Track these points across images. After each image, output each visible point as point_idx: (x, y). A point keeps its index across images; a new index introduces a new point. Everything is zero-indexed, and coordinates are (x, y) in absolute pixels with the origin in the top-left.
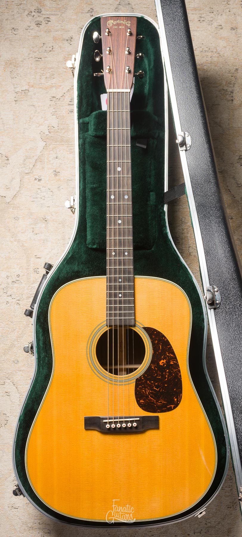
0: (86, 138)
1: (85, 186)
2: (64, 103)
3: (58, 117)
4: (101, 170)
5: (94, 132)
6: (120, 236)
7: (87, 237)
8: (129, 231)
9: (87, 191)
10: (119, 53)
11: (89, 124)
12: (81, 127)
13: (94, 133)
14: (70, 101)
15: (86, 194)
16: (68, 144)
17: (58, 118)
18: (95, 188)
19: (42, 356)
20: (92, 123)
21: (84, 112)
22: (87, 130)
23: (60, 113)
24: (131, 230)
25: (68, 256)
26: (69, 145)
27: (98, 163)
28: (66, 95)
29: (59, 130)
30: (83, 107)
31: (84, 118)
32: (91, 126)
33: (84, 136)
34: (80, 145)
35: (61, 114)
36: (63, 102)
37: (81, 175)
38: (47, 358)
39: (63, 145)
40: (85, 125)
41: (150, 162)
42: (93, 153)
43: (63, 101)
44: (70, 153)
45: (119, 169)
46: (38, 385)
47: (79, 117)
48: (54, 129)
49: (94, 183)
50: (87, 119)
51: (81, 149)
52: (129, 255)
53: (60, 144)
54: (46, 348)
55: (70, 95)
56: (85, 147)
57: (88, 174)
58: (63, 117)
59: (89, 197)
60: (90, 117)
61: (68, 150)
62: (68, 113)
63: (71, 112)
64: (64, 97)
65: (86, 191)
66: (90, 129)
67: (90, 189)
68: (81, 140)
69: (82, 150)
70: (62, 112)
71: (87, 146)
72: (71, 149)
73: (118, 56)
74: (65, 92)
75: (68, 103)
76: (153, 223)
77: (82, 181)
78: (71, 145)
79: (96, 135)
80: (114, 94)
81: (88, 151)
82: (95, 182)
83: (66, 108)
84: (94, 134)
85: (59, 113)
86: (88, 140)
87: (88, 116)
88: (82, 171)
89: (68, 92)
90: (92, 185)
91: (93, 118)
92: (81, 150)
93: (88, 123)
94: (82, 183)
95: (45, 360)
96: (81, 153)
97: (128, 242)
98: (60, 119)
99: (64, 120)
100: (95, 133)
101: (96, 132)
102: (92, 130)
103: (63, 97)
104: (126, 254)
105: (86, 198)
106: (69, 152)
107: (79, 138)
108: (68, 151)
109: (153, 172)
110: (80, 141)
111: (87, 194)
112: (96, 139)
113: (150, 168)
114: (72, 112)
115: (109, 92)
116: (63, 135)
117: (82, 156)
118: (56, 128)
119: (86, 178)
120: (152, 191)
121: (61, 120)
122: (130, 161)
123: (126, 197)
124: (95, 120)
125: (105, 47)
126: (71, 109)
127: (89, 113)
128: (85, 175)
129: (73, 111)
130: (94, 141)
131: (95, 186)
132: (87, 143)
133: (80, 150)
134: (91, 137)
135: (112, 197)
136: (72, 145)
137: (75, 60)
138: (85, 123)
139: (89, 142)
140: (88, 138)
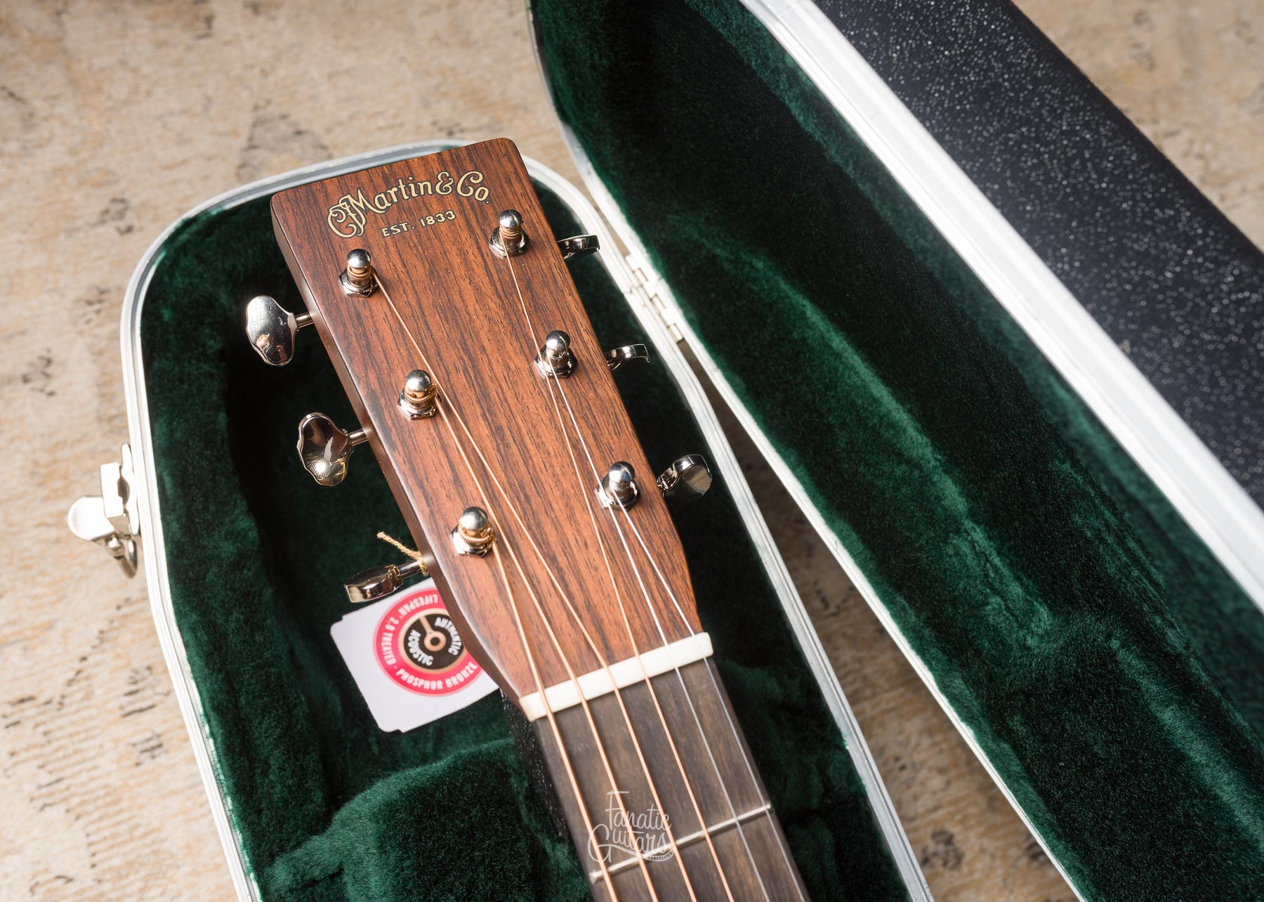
2: (94, 712)
3: (79, 810)
10: (492, 387)
11: (347, 880)
14: (131, 693)
17: (78, 817)
20: (374, 877)
21: (285, 803)
23: (84, 777)
28: (97, 665)
32: (364, 898)
35: (93, 785)
36: (85, 714)
43: (87, 707)
55: (118, 656)
58: (109, 799)
62: (138, 764)
63: (153, 748)
64: (88, 678)
70: (95, 767)
73: (492, 413)
74: (86, 650)
75: (122, 708)
80: (602, 717)
83: (117, 741)
85: (79, 780)
89: (106, 645)
93: (336, 878)
98: (96, 815)
99: (120, 812)
103: (83, 684)
114: (157, 752)
115: (557, 716)
121: (101, 819)
125: (372, 378)
126: (148, 735)
127: (319, 803)
129: (160, 746)
137: (123, 489)
138: (313, 883)
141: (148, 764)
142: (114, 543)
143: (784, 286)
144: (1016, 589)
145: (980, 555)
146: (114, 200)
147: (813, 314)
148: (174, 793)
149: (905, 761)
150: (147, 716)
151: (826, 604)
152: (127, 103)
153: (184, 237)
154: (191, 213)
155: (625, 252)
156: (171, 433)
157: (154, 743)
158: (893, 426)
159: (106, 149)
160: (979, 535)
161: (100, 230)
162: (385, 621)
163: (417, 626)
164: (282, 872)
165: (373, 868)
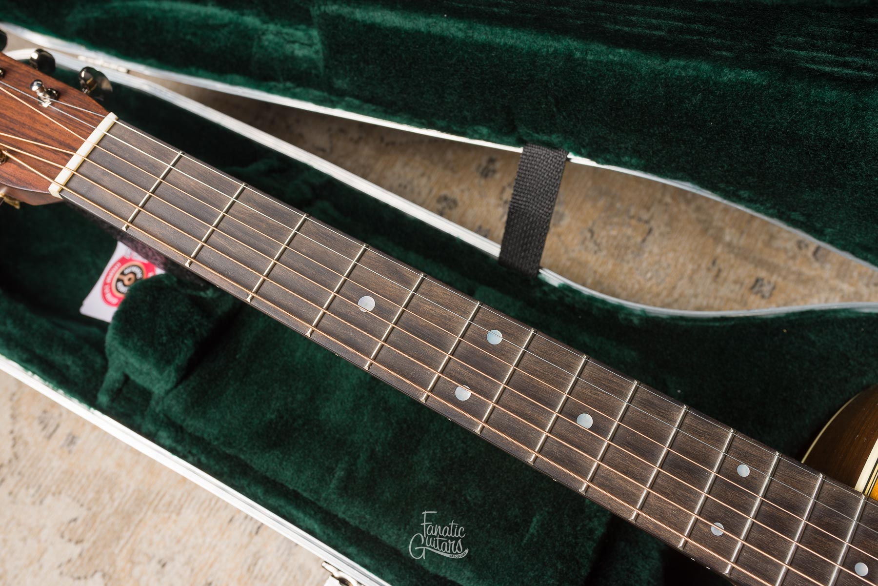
0: (165, 415)
1: (320, 508)
2: (33, 449)
3: (58, 490)
4: (300, 422)
5: (166, 372)
6: (650, 454)
8: (647, 404)
9: (340, 511)
11: (132, 377)
12: (122, 410)
13: (169, 375)
14: (44, 428)
15: (352, 522)
16: (151, 503)
17: (60, 493)
18: (350, 476)
20: (134, 361)
21: (85, 372)
22: (146, 395)
23: (50, 477)
24: (647, 392)
26: (156, 502)
27: (273, 416)
28: (20, 429)
29: (94, 509)
30: (68, 367)
31: (102, 382)
32: (141, 373)
33: (155, 419)
34: (174, 445)
35: (57, 476)
36: (31, 452)
37: (272, 501)
39: (140, 521)
40: (125, 390)
42: (228, 417)
43: (29, 450)
44: (178, 514)
45: (368, 304)
47: (90, 399)
48: (79, 522)
49: (331, 471)
50: (112, 375)
51: (190, 452)
52: (758, 464)
53: (132, 528)
55: (28, 419)
56: (190, 434)
57: (287, 476)
58: (68, 476)
59: (368, 517)
60: (110, 359)
61: (166, 515)
62: (70, 452)
64: (20, 438)
65: (340, 515)
66: (147, 385)
67: (341, 496)
68: (163, 434)
69: (194, 451)
70: (52, 469)
71: (193, 424)
72: (170, 504)
74: (10, 428)
75: (45, 437)
77: (294, 512)
78: (158, 498)
79: (178, 369)
80: (86, 172)
81: (210, 432)
82: (327, 463)
83: (53, 451)
84: (173, 374)
86: (176, 410)
87: (105, 368)
88: (260, 492)
89: (18, 419)
90: (334, 481)
91: (121, 349)
92: (193, 455)
93: (127, 379)
94: (301, 515)
96: (203, 459)
97: (694, 432)
98: (68, 486)
99: (77, 476)
100: (172, 368)
101: (169, 362)
102: (155, 373)
103: (20, 441)
104: (744, 471)
105: (363, 532)
106: (174, 516)
107: (151, 437)
108: (169, 517)
110: (162, 441)
111: (352, 517)
112: (192, 378)
115: (66, 185)
116: (116, 504)
117: (212, 463)
118: (81, 513)
119: (294, 491)
121: (71, 486)
122: (364, 247)
123: (495, 338)
124: (130, 344)
126: (66, 437)
127: (99, 360)
128: (282, 485)
130: (193, 388)
131: (340, 473)
132: (184, 420)
133: (191, 458)
134: (175, 392)
135: (464, 394)
136: (158, 494)
138: (120, 391)
139: (186, 411)
140: (170, 407)
141: (74, 448)
145: (278, 33)
149: (405, 183)
150: (59, 431)
157: (70, 438)
160: (272, 27)
162: (103, 289)
163: (119, 280)
164: (103, 399)
165: (132, 360)
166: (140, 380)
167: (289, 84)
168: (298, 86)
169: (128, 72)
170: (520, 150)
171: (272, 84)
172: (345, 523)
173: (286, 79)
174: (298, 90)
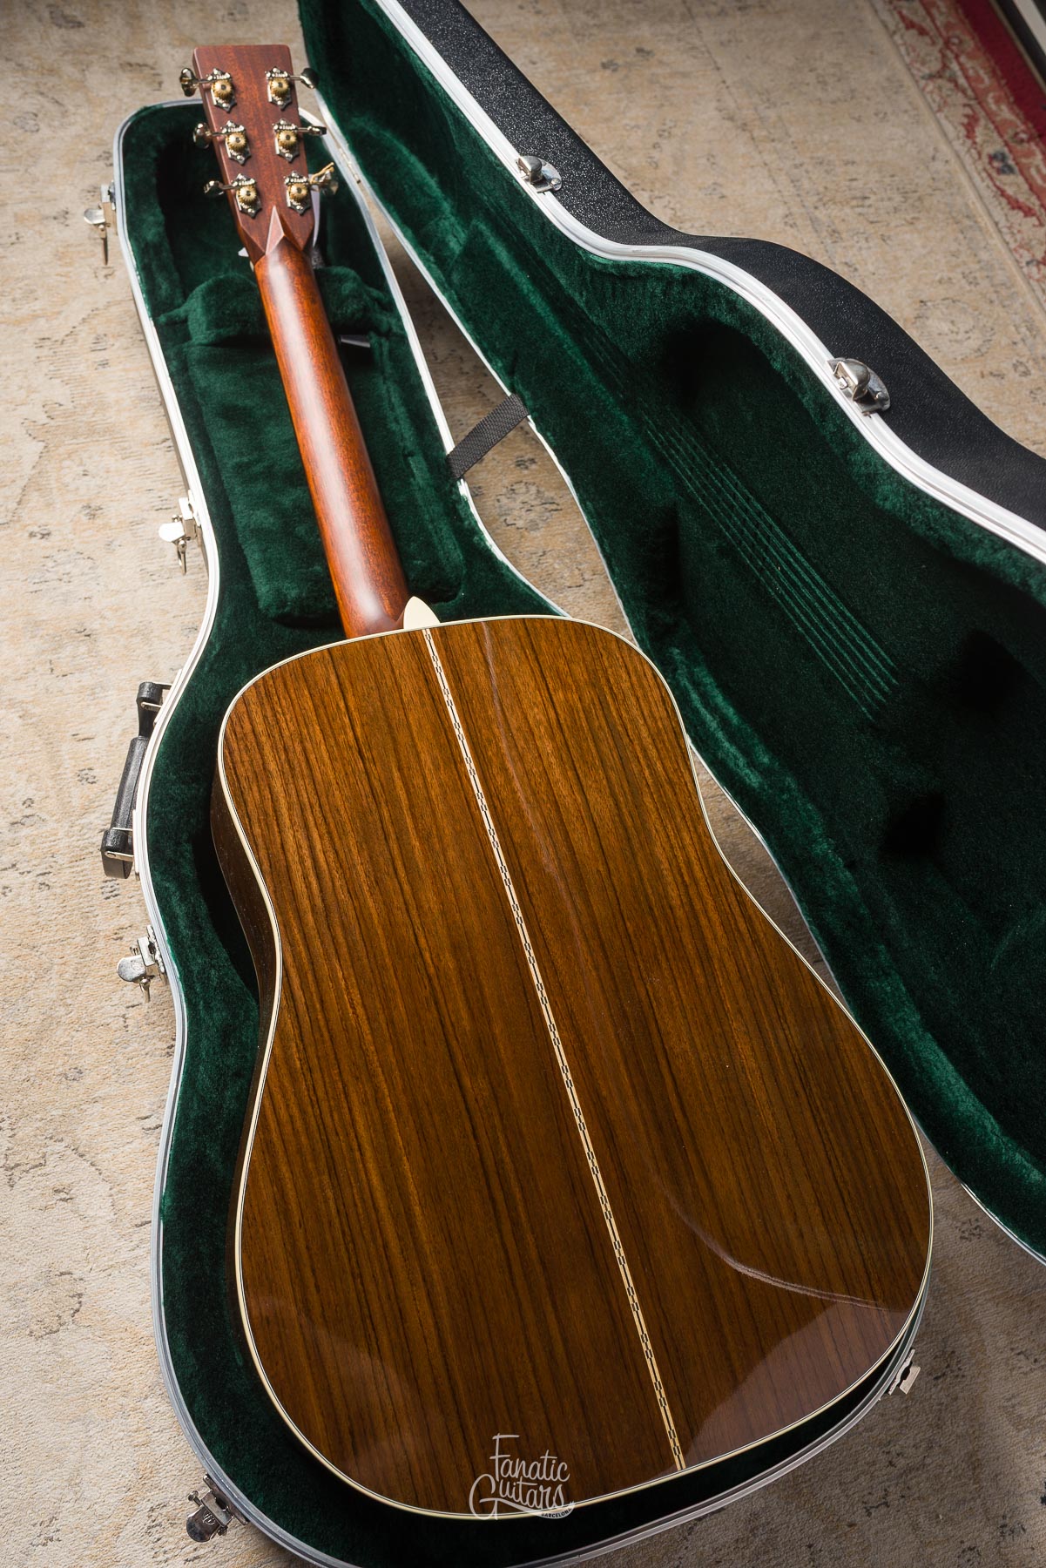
0: (187, 355)
1: (217, 465)
2: (77, 348)
3: (67, 382)
4: (252, 420)
5: (210, 333)
7: (256, 592)
9: (225, 476)
11: (189, 323)
12: (165, 332)
13: (209, 335)
15: (226, 485)
16: (113, 439)
17: (66, 384)
18: (248, 465)
19: (195, 969)
20: (199, 314)
21: (166, 298)
22: (187, 337)
23: (70, 371)
25: (211, 653)
27: (241, 405)
29: (78, 410)
30: (160, 288)
31: (170, 311)
32: (196, 322)
33: (179, 353)
35: (75, 374)
36: (74, 348)
37: (195, 442)
38: (213, 972)
39: (97, 441)
40: (178, 325)
41: (385, 387)
42: (218, 384)
46: (201, 1068)
47: (155, 314)
48: (61, 408)
49: (242, 454)
50: (181, 311)
51: (179, 384)
53: (88, 440)
54: (202, 940)
56: (189, 376)
57: (216, 437)
58: (81, 380)
59: (236, 490)
60: (187, 302)
62: (96, 370)
63: (104, 365)
64: (76, 335)
65: (223, 478)
66: (193, 332)
67: (234, 470)
68: (174, 363)
70: (77, 368)
71: (196, 371)
74: (76, 324)
75: (90, 348)
76: (441, 530)
77: (202, 457)
79: (218, 335)
81: (200, 383)
82: (243, 449)
83: (87, 360)
84: (212, 335)
85: (68, 372)
86: (195, 357)
87: (179, 306)
88: (195, 432)
89: (85, 324)
90: (237, 460)
91: (200, 299)
92: (179, 387)
93: (185, 321)
95: (208, 978)
96: (182, 394)
98: (75, 385)
100: (215, 332)
101: (218, 326)
102: (204, 326)
103: (73, 337)
105: (226, 495)
107: (167, 358)
109: (401, 411)
110: (171, 366)
111: (228, 483)
112: (219, 349)
113: (390, 401)
116: (93, 419)
117: (186, 398)
118: (67, 405)
119: (213, 448)
120: (411, 454)
121: (77, 386)
126: (102, 360)
127: (181, 298)
128: (210, 440)
131: (245, 459)
132: (193, 365)
134: (204, 348)
137: (111, 195)
138: (176, 323)
139: (199, 362)
140: (192, 353)
141: (101, 369)
142: (102, 227)
143: (395, 142)
144: (463, 235)
145: (452, 225)
146: (105, 152)
147: (405, 151)
148: (111, 381)
149: (464, 422)
150: (103, 352)
151: (436, 358)
152: (115, 113)
153: (144, 114)
154: (149, 105)
155: (339, 146)
156: (132, 180)
158: (427, 184)
159: (103, 130)
160: (453, 219)
161: (97, 163)
164: (162, 319)
165: (199, 310)
166: (192, 326)
167: (432, 259)
168: (435, 263)
169: (359, 182)
170: (509, 394)
171: (424, 251)
172: (222, 483)
173: (434, 255)
174: (433, 266)
